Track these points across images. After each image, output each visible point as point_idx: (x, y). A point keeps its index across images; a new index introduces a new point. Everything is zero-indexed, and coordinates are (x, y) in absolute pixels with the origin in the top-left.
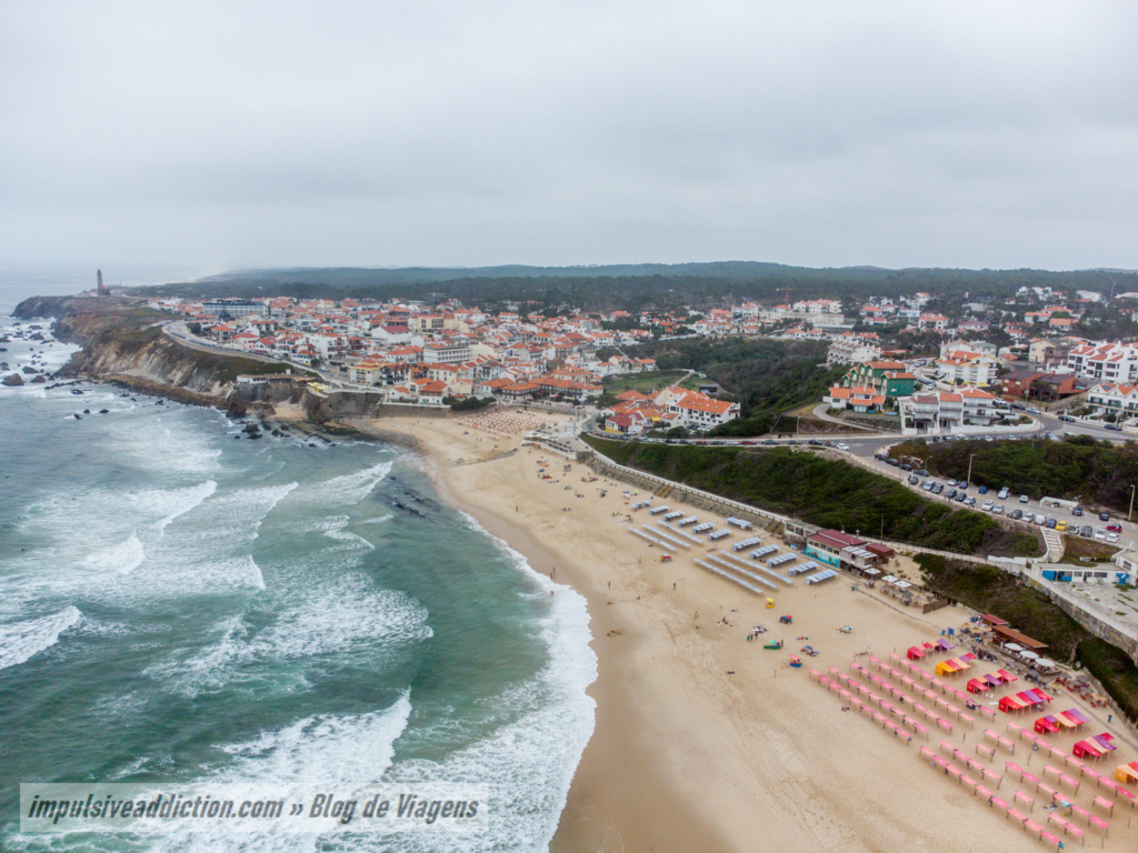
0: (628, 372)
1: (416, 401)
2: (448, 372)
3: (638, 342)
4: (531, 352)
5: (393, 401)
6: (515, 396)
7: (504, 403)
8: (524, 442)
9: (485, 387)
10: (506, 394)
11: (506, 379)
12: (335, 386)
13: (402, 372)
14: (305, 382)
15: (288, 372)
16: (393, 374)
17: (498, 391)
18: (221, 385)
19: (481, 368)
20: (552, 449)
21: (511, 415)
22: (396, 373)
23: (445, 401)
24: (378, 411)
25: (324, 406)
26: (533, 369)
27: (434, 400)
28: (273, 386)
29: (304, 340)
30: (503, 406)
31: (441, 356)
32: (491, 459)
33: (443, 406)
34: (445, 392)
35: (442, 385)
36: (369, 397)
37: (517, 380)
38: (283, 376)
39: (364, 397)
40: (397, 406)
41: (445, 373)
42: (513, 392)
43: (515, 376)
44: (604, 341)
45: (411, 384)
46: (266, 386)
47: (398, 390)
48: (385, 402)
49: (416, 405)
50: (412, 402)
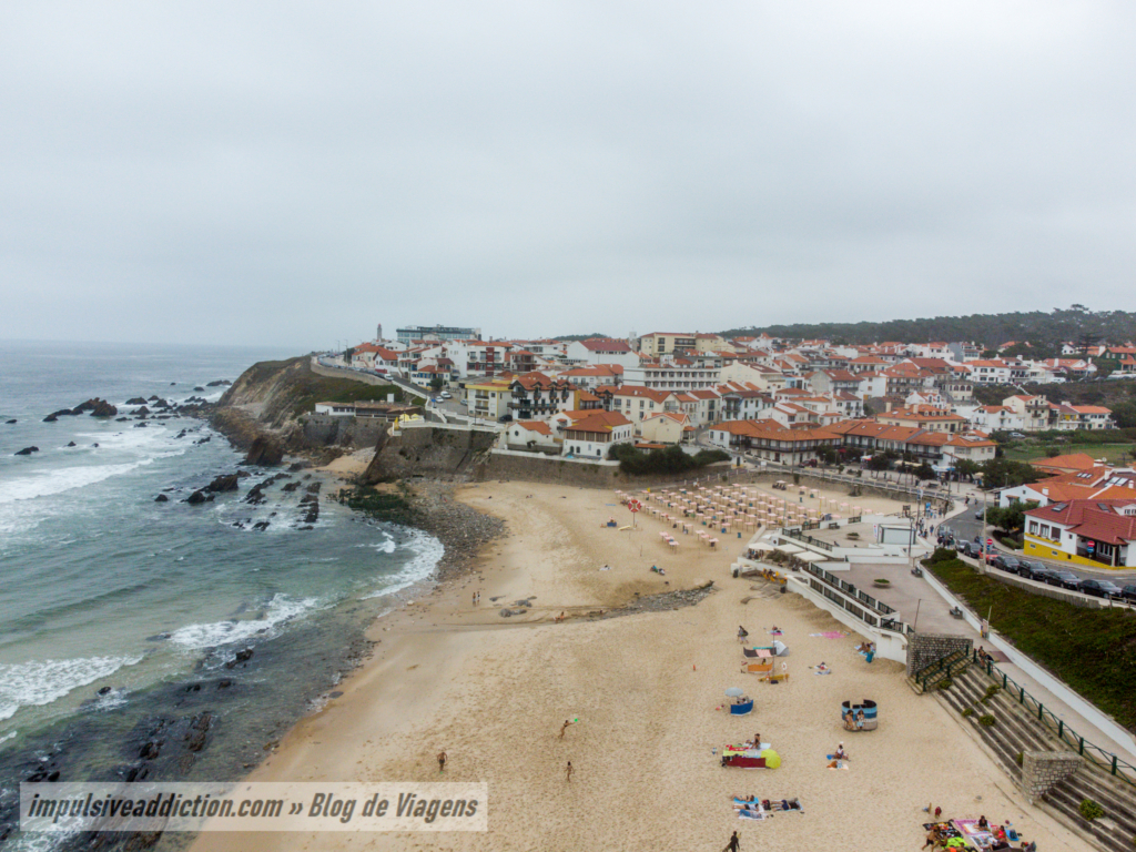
0: (1046, 428)
1: (559, 451)
2: (647, 401)
3: (1063, 380)
4: (835, 381)
5: (511, 447)
7: (750, 466)
8: (743, 564)
9: (717, 434)
10: (760, 448)
11: (770, 422)
12: (432, 417)
13: (553, 396)
14: (397, 413)
15: (391, 398)
16: (530, 396)
17: (744, 443)
18: (293, 417)
19: (724, 403)
21: (761, 491)
22: (537, 397)
23: (614, 453)
24: (483, 466)
26: (834, 408)
27: (592, 451)
28: (362, 420)
30: (743, 471)
31: (652, 378)
32: (619, 610)
33: (603, 462)
34: (621, 434)
35: (623, 421)
36: (476, 439)
37: (793, 427)
38: (381, 404)
39: (467, 438)
40: (516, 458)
41: (642, 404)
42: (773, 444)
43: (792, 418)
44: (990, 375)
45: (561, 416)
46: (352, 420)
47: (530, 427)
48: (499, 449)
49: (556, 458)
50: (549, 451)
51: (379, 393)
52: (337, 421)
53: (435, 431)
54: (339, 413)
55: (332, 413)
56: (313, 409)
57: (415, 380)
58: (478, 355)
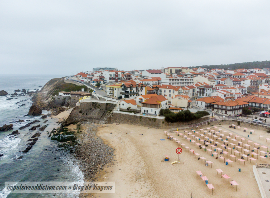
1: (139, 112)
2: (172, 90)
5: (121, 110)
6: (226, 111)
7: (217, 117)
9: (199, 102)
10: (218, 109)
11: (217, 97)
12: (95, 98)
13: (137, 89)
16: (129, 90)
17: (211, 106)
19: (198, 90)
22: (131, 90)
23: (162, 113)
24: (110, 118)
26: (237, 91)
27: (153, 112)
28: (73, 98)
31: (172, 82)
33: (158, 117)
34: (164, 105)
35: (164, 99)
36: (108, 106)
37: (226, 99)
38: (80, 92)
39: (105, 106)
40: (123, 115)
41: (170, 91)
42: (224, 107)
43: (225, 95)
45: (140, 97)
46: (70, 98)
47: (128, 102)
48: (116, 111)
49: (138, 115)
50: (136, 112)
51: (79, 88)
52: (65, 99)
53: (93, 103)
54: (66, 95)
55: (63, 95)
56: (58, 94)
57: (92, 84)
58: (113, 75)
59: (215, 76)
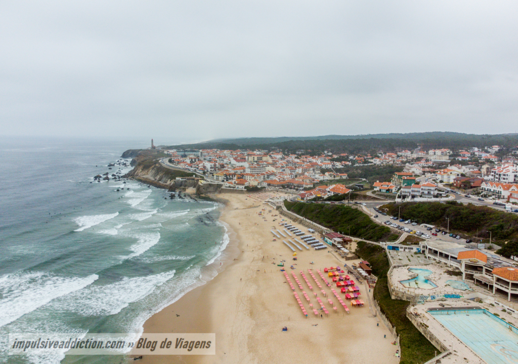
1: (235, 187)
3: (343, 167)
4: (290, 170)
5: (226, 187)
6: (275, 186)
7: (270, 189)
8: (264, 203)
9: (265, 183)
10: (272, 186)
11: (275, 180)
12: (208, 181)
13: (232, 176)
14: (198, 180)
15: (194, 176)
17: (269, 185)
18: (170, 181)
19: (266, 176)
20: (271, 205)
21: (271, 194)
22: (229, 177)
23: (245, 188)
24: (220, 191)
25: (201, 189)
26: (288, 176)
27: (241, 187)
28: (188, 181)
29: (202, 164)
30: (268, 190)
31: (252, 171)
32: (248, 208)
33: (244, 189)
34: (246, 184)
35: (247, 181)
36: (218, 186)
37: (280, 181)
38: (192, 177)
39: (216, 185)
40: (227, 189)
41: (250, 177)
43: (279, 179)
44: (327, 166)
45: (235, 181)
46: (185, 181)
47: (229, 183)
48: (223, 187)
49: (235, 189)
50: (233, 188)
51: (191, 175)
52: (182, 182)
53: (209, 184)
54: (183, 180)
55: (181, 179)
56: (175, 179)
57: (198, 171)
59: (284, 164)
